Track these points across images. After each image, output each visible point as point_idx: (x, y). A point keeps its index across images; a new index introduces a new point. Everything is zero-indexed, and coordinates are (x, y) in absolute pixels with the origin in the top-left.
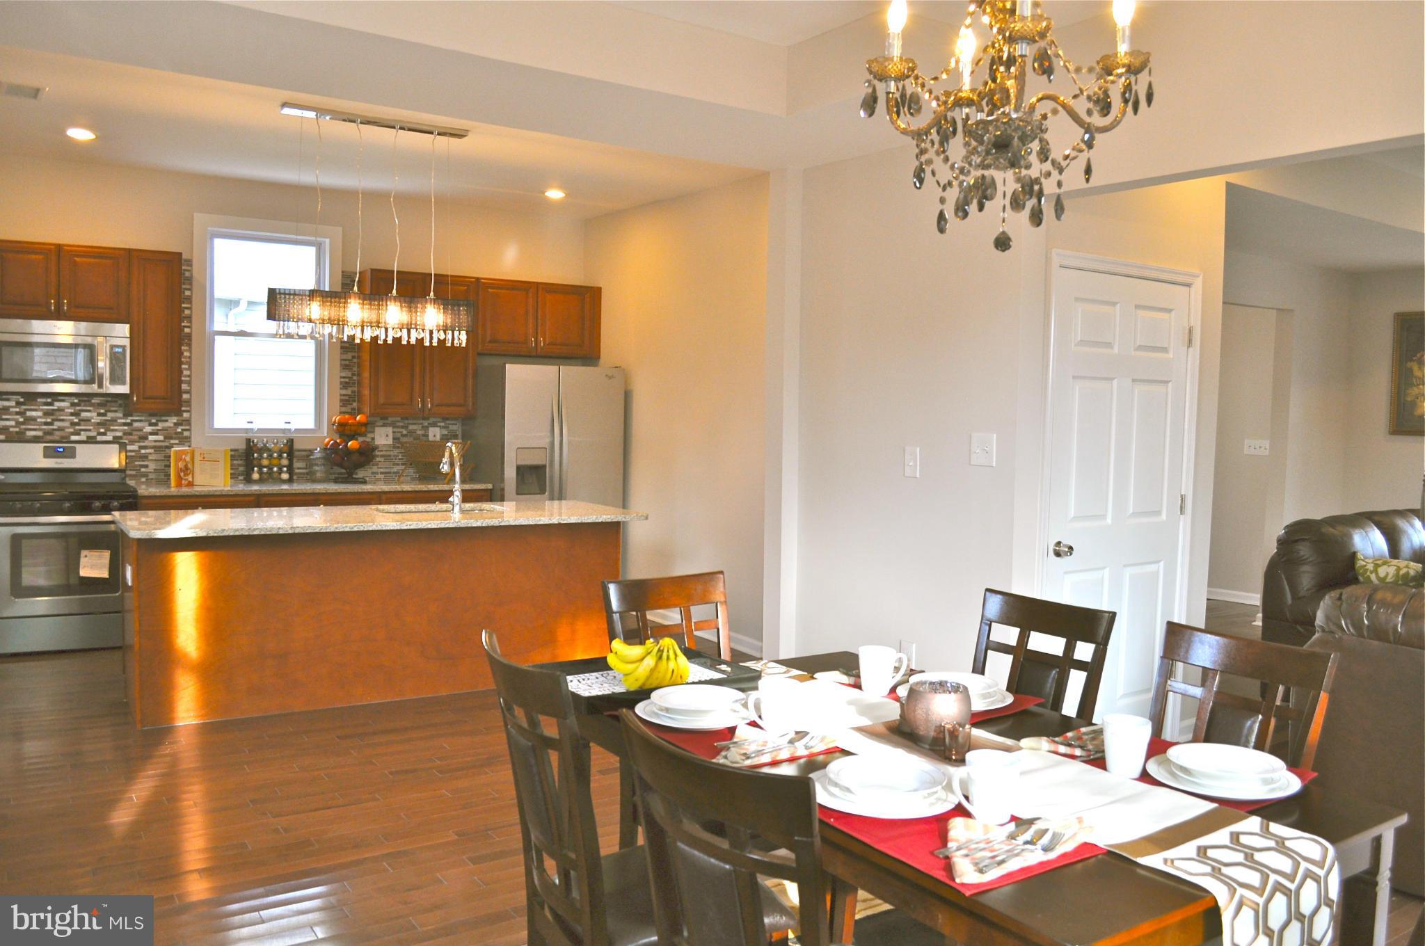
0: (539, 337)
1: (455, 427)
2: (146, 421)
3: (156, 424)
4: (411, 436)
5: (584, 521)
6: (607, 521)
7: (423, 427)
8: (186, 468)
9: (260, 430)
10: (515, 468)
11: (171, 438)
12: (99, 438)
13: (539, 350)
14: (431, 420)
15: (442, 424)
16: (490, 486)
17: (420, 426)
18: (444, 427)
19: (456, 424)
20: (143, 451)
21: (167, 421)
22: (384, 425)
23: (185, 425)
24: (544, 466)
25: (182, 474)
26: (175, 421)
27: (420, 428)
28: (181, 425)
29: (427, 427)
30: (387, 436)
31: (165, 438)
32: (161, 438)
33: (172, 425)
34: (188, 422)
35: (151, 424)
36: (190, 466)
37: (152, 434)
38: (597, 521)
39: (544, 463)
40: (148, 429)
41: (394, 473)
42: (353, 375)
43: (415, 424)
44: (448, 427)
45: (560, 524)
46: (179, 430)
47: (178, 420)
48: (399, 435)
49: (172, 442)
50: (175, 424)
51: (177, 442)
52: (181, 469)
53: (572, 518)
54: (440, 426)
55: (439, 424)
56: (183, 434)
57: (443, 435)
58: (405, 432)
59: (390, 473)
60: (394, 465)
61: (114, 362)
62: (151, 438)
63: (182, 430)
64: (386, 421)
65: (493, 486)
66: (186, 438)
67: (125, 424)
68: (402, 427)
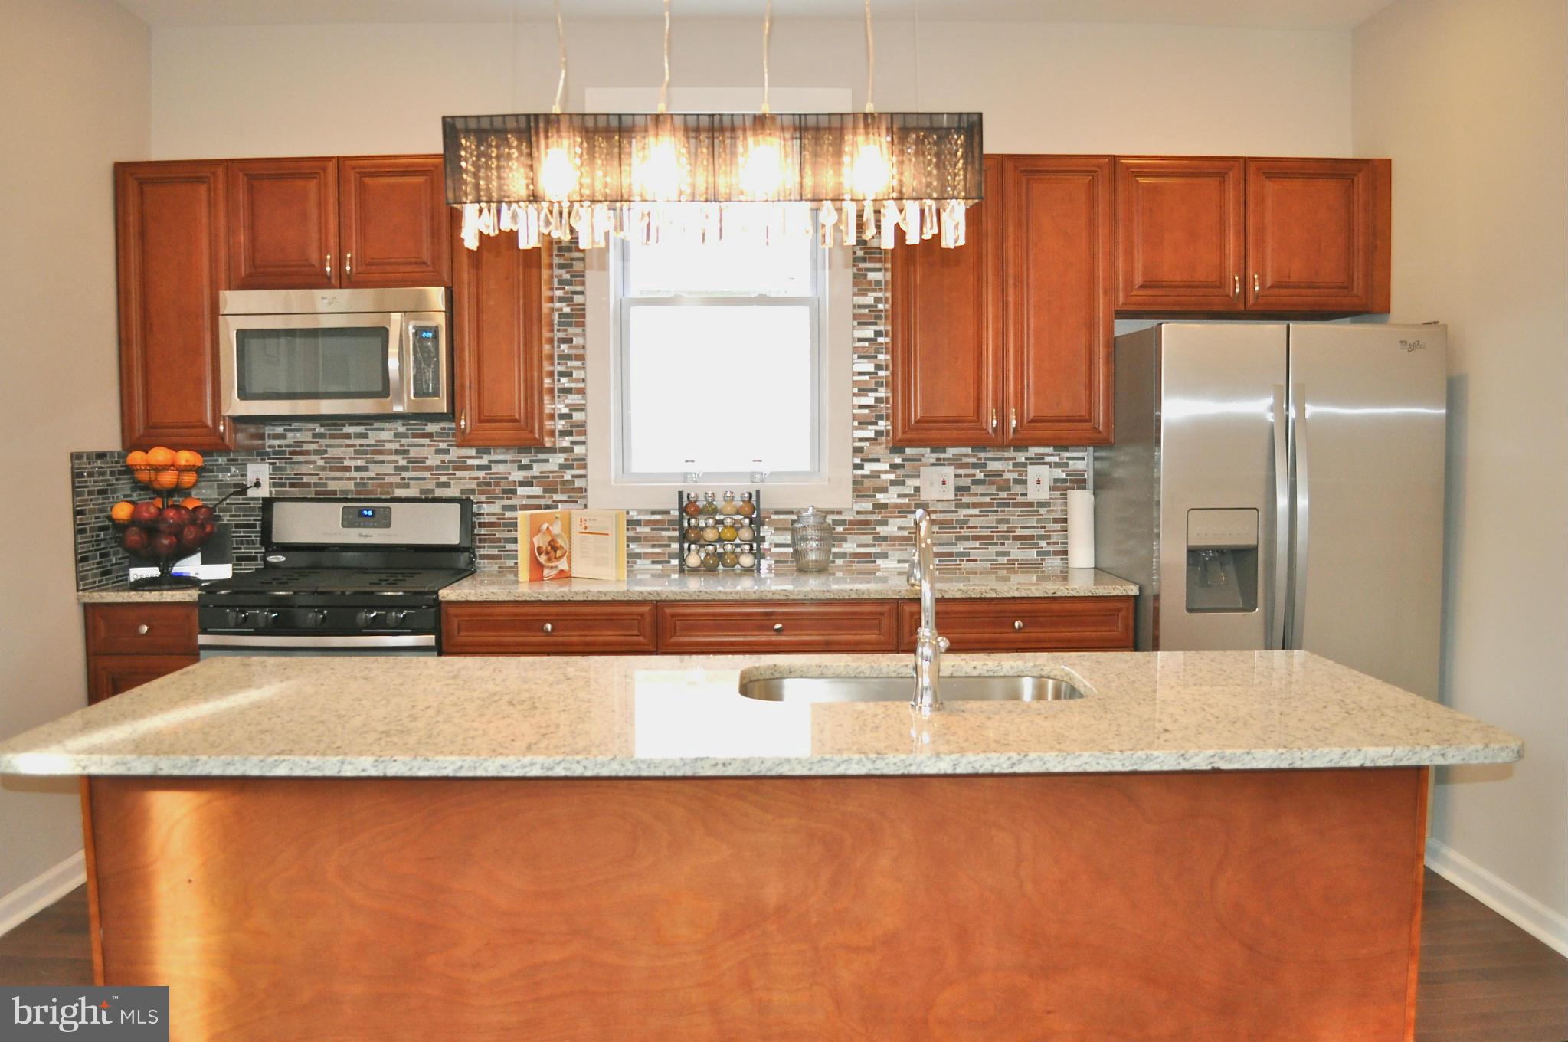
0: (1250, 271)
1: (1080, 465)
2: (513, 461)
3: (529, 467)
4: (991, 483)
5: (1298, 764)
6: (1381, 763)
7: (1015, 465)
8: (554, 547)
9: (708, 475)
10: (1185, 551)
11: (556, 491)
12: (440, 493)
13: (1251, 300)
14: (1033, 451)
15: (1054, 459)
16: (1133, 590)
17: (1011, 463)
18: (1057, 465)
19: (1083, 459)
20: (508, 514)
21: (547, 461)
22: (939, 463)
23: (578, 468)
24: (1255, 549)
25: (543, 559)
26: (562, 461)
27: (1011, 468)
28: (571, 467)
29: (1024, 465)
30: (944, 483)
31: (545, 491)
32: (537, 491)
33: (556, 468)
34: (582, 462)
35: (522, 468)
36: (560, 542)
37: (522, 484)
38: (1344, 764)
39: (1252, 542)
40: (517, 476)
41: (959, 554)
42: (878, 367)
43: (1000, 459)
44: (1066, 465)
45: (1216, 771)
46: (567, 477)
47: (566, 460)
48: (967, 482)
49: (556, 497)
50: (562, 466)
51: (564, 497)
52: (539, 548)
53: (1258, 753)
54: (1049, 464)
55: (1048, 459)
56: (574, 482)
57: (1056, 480)
58: (980, 476)
59: (950, 554)
60: (958, 538)
61: (419, 355)
62: (521, 491)
63: (573, 476)
64: (942, 456)
65: (1140, 590)
66: (581, 490)
67: (480, 468)
68: (975, 466)
